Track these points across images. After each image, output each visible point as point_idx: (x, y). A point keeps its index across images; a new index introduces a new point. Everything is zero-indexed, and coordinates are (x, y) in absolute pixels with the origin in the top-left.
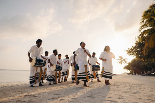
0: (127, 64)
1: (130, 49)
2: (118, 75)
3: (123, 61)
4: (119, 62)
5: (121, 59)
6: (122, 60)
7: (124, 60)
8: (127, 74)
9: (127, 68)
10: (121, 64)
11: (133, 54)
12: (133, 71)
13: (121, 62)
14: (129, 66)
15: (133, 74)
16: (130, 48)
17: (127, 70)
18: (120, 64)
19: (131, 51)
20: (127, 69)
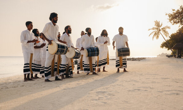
0: (168, 38)
1: (175, 12)
2: (149, 60)
3: (161, 32)
4: (154, 34)
5: (157, 29)
6: (160, 30)
7: (164, 30)
8: (167, 56)
9: (166, 45)
10: (158, 37)
11: (179, 22)
12: (177, 51)
13: (157, 34)
14: (171, 42)
15: (177, 56)
16: (176, 10)
17: (167, 49)
18: (155, 38)
19: (177, 15)
20: (166, 47)
